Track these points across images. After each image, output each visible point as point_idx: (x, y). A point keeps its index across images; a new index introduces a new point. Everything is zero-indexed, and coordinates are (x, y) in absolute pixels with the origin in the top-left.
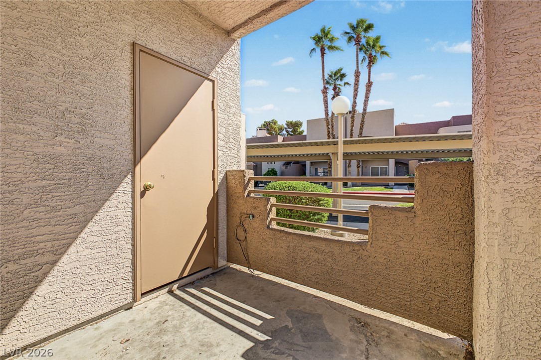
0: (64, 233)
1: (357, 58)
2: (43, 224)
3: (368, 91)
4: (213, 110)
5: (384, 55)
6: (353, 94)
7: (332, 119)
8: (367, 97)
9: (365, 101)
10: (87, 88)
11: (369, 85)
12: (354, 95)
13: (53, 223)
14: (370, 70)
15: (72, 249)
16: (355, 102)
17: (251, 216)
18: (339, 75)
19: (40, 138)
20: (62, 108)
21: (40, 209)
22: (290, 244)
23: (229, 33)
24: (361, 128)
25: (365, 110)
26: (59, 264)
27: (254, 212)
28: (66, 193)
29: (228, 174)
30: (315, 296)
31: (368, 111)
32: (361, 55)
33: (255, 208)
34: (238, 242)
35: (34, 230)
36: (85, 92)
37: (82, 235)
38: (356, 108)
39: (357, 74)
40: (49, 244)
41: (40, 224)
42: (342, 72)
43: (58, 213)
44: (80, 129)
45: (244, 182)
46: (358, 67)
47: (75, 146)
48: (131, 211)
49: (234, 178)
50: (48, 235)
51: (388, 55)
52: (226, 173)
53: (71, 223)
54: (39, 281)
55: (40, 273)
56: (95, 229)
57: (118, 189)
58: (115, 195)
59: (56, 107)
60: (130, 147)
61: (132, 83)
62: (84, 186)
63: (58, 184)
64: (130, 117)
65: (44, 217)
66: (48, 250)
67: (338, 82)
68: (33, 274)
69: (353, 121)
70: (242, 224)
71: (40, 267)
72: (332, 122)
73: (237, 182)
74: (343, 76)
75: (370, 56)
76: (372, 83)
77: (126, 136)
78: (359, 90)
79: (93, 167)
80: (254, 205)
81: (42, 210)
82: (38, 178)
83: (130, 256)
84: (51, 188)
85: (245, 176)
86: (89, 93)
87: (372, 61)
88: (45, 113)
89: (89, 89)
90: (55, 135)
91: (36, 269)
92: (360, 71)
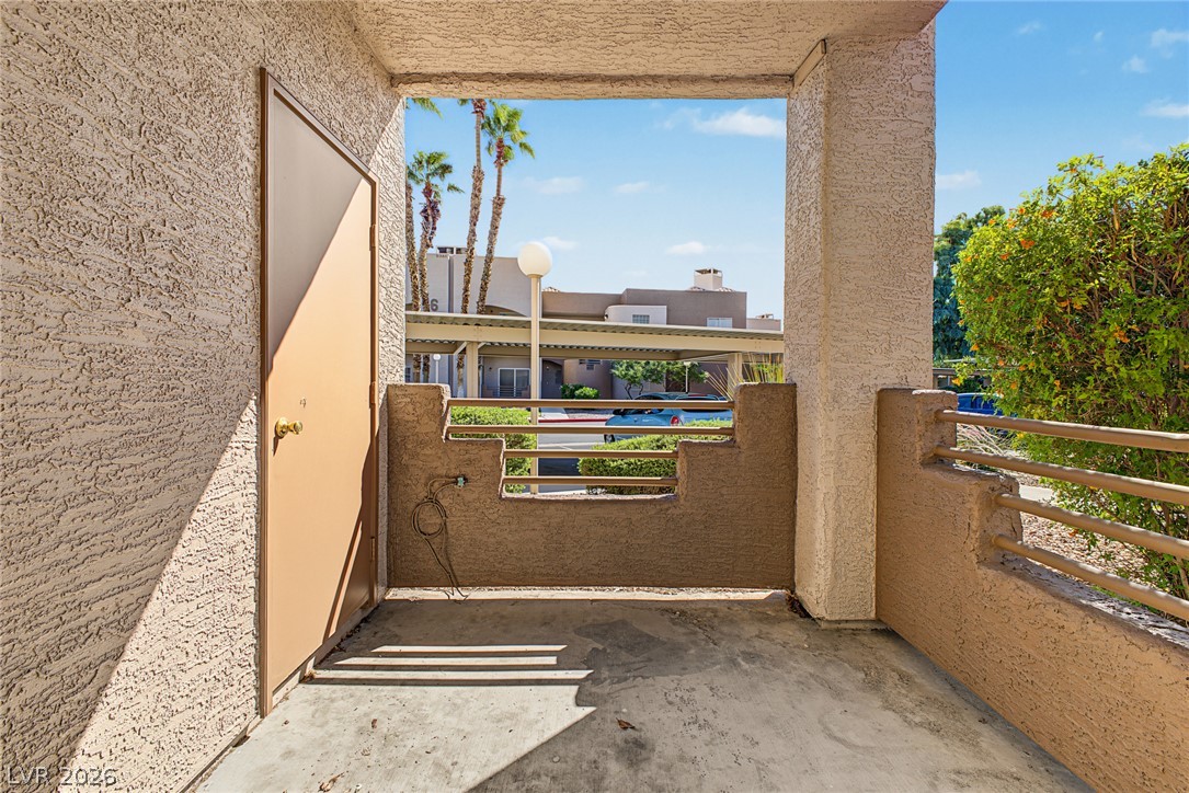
0: (140, 568)
1: (478, 142)
2: (98, 549)
3: (496, 215)
4: (372, 248)
5: (526, 152)
6: (469, 215)
7: (421, 259)
8: (494, 227)
9: (491, 233)
10: (184, 174)
11: (499, 203)
12: (472, 217)
13: (119, 543)
14: (500, 171)
15: (154, 607)
16: (473, 232)
17: (460, 479)
18: (437, 165)
19: (96, 302)
20: (139, 222)
21: (93, 507)
22: (552, 521)
23: (394, 80)
24: (484, 289)
25: (490, 251)
26: (128, 655)
27: (467, 470)
28: (146, 457)
29: (392, 392)
30: (593, 601)
31: (496, 254)
32: (485, 139)
33: (470, 462)
34: (424, 537)
35: (81, 568)
36: (181, 182)
37: (172, 567)
38: (476, 245)
39: (478, 176)
40: (110, 603)
41: (95, 550)
42: (444, 161)
43: (131, 513)
44: (170, 283)
45: (441, 411)
46: (479, 160)
47: (162, 328)
48: (255, 491)
49: (412, 402)
50: (108, 579)
51: (532, 154)
52: (387, 390)
53: (155, 537)
54: (88, 711)
55: (90, 691)
56: (197, 545)
57: (234, 438)
58: (228, 455)
59: (127, 217)
60: (255, 330)
61: (259, 169)
62: (176, 436)
63: (130, 432)
64: (255, 254)
65: (102, 528)
66: (109, 620)
67: (435, 180)
68: (78, 696)
69: (470, 271)
70: (433, 500)
71: (93, 671)
72: (421, 264)
73: (419, 411)
74: (446, 169)
75: (500, 145)
76: (503, 199)
77: (249, 303)
78: (481, 209)
79: (193, 383)
80: (467, 456)
81: (99, 509)
82: (90, 418)
83: (253, 607)
84: (116, 444)
85: (442, 397)
86: (188, 186)
87: (502, 156)
88: (106, 232)
89: (187, 176)
90: (125, 295)
91: (85, 679)
92: (483, 168)
